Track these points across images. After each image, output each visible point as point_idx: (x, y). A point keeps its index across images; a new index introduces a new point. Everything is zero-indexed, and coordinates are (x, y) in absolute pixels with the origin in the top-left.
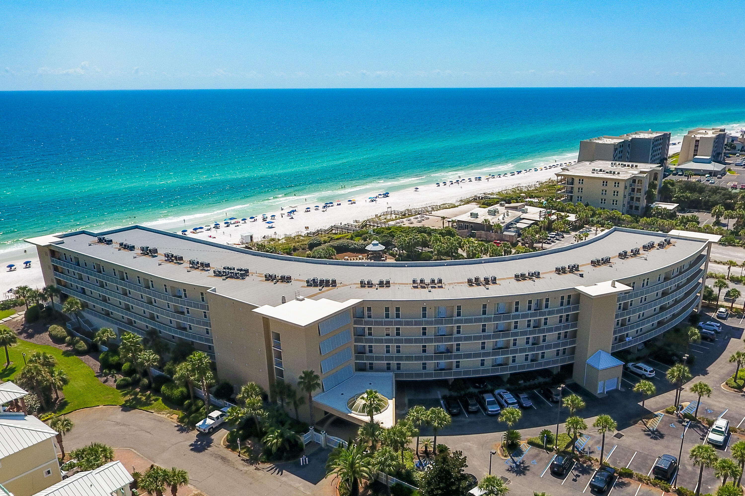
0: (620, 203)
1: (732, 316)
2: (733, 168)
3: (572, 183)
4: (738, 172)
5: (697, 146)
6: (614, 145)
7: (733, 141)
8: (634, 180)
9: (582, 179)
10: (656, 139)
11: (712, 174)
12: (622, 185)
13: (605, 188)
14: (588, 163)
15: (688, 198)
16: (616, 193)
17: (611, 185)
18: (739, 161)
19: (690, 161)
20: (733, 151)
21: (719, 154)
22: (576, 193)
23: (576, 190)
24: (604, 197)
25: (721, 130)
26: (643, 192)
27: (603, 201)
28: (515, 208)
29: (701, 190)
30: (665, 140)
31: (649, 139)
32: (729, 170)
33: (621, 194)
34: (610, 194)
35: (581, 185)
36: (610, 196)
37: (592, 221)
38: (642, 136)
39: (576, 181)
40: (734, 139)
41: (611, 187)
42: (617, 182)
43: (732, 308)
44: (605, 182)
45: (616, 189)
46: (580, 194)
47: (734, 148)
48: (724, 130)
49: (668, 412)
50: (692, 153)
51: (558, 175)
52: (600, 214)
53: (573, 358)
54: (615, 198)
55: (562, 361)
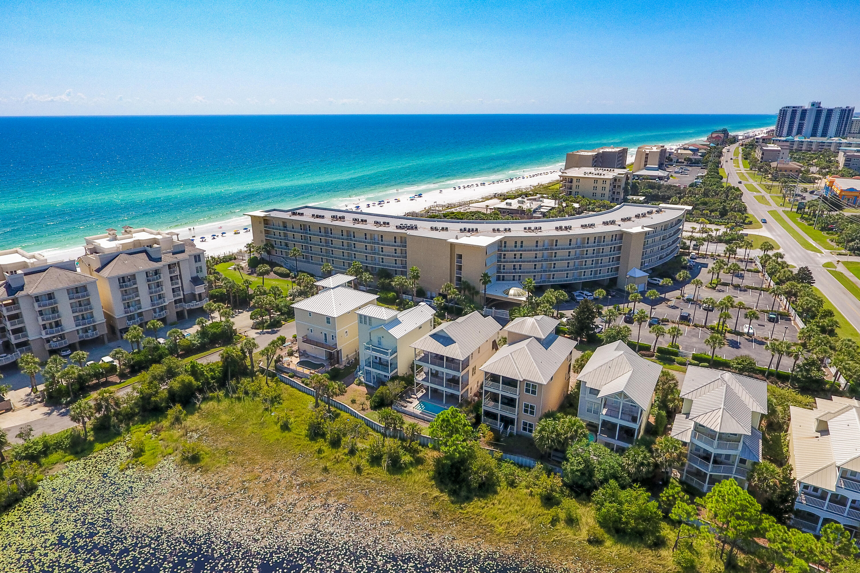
0: (607, 196)
1: (699, 258)
2: (674, 175)
3: (571, 182)
4: (678, 177)
5: (646, 158)
6: (593, 156)
7: (670, 155)
8: (615, 179)
9: (578, 179)
10: (619, 152)
11: (661, 178)
12: (608, 182)
13: (595, 185)
14: (577, 169)
15: (650, 193)
16: (604, 188)
17: (600, 182)
18: (677, 170)
19: (642, 169)
20: (671, 163)
21: (662, 164)
22: (574, 190)
23: (574, 187)
24: (595, 191)
25: (662, 147)
26: (622, 188)
27: (594, 194)
28: (535, 200)
29: (659, 187)
30: (624, 153)
31: (615, 152)
32: (672, 176)
33: (607, 189)
34: (599, 189)
35: (578, 184)
36: (599, 191)
37: (589, 208)
38: (607, 150)
39: (575, 180)
40: (671, 154)
41: (600, 185)
42: (605, 181)
43: (698, 254)
44: (596, 180)
45: (604, 185)
46: (577, 190)
47: (671, 160)
48: (663, 147)
49: (677, 298)
50: (643, 163)
51: (560, 176)
52: (594, 203)
53: (617, 274)
54: (603, 192)
55: (612, 275)
